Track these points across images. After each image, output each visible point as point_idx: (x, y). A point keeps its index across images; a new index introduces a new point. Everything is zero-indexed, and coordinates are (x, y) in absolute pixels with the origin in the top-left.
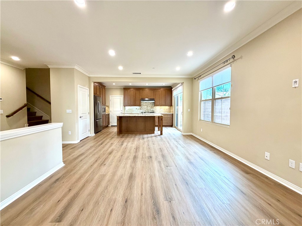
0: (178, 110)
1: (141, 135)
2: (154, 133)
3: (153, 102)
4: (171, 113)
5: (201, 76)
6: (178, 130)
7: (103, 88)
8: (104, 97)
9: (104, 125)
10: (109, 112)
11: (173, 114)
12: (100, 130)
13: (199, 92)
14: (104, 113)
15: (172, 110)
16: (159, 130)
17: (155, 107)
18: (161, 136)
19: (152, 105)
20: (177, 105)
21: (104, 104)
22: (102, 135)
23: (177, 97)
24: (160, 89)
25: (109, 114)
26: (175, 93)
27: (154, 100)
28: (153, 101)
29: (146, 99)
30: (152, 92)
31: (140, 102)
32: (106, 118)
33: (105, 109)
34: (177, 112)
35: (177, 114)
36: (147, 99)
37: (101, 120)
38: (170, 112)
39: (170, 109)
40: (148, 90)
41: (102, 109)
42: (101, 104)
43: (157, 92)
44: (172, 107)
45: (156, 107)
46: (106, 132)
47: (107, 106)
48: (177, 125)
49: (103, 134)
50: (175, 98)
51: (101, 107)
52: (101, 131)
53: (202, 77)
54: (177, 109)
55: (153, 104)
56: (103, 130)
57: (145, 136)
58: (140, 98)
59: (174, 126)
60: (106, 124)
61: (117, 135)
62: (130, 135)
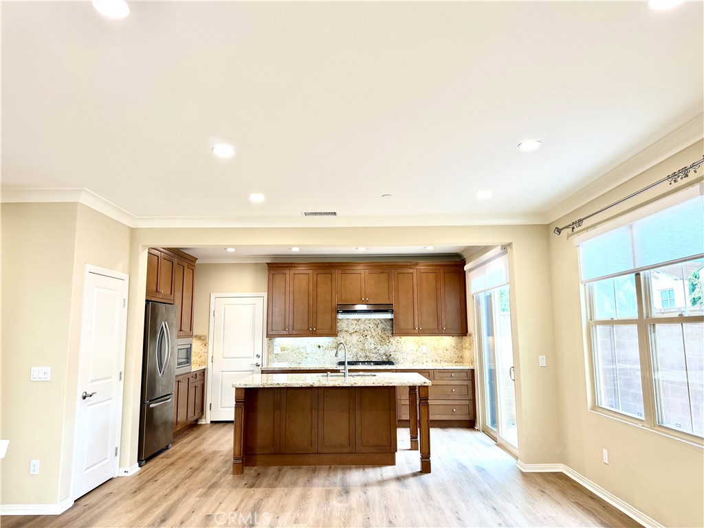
0: (492, 351)
1: (335, 470)
2: (393, 463)
3: (386, 320)
4: (467, 367)
5: (581, 220)
6: (499, 445)
7: (186, 265)
8: (187, 302)
9: (182, 417)
10: (205, 362)
11: (473, 371)
12: (164, 447)
13: (582, 287)
14: (184, 370)
15: (467, 354)
16: (414, 448)
17: (395, 340)
18: (426, 477)
19: (384, 330)
20: (490, 333)
21: (186, 330)
22: (171, 473)
23: (489, 299)
24: (416, 264)
25: (203, 372)
26: (476, 283)
27: (392, 312)
28: (389, 316)
29: (358, 307)
30: (384, 276)
31: (335, 321)
32: (192, 391)
33: (189, 351)
34: (492, 360)
35: (492, 373)
36: (364, 307)
37: (171, 401)
38: (461, 359)
39: (460, 348)
40: (367, 271)
41: (176, 351)
42: (175, 331)
43: (401, 275)
44: (467, 339)
45: (398, 338)
46: (187, 453)
47: (199, 338)
48: (494, 421)
49: (172, 464)
50: (478, 303)
51: (172, 346)
52: (167, 448)
53: (586, 224)
54: (489, 352)
55: (389, 328)
56: (173, 443)
57: (356, 476)
58: (335, 304)
59: (479, 425)
60: (191, 414)
61: (234, 474)
62: (289, 474)
